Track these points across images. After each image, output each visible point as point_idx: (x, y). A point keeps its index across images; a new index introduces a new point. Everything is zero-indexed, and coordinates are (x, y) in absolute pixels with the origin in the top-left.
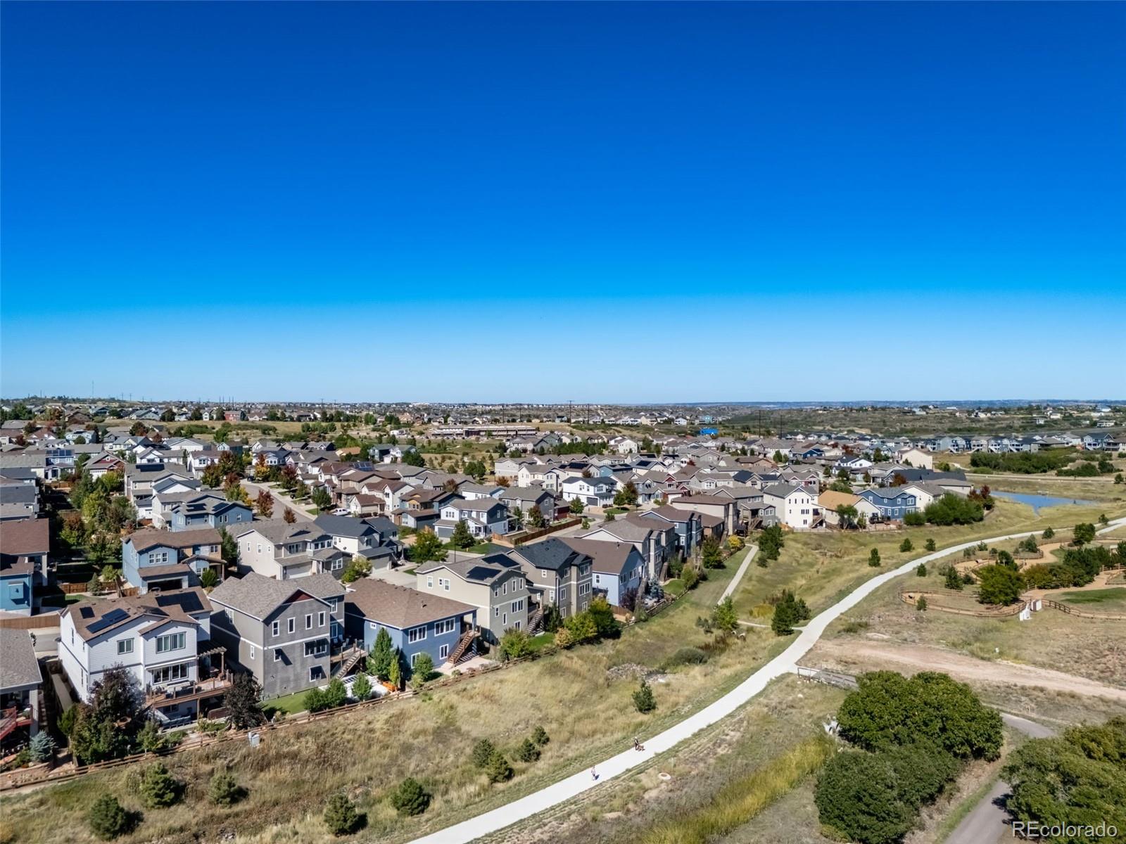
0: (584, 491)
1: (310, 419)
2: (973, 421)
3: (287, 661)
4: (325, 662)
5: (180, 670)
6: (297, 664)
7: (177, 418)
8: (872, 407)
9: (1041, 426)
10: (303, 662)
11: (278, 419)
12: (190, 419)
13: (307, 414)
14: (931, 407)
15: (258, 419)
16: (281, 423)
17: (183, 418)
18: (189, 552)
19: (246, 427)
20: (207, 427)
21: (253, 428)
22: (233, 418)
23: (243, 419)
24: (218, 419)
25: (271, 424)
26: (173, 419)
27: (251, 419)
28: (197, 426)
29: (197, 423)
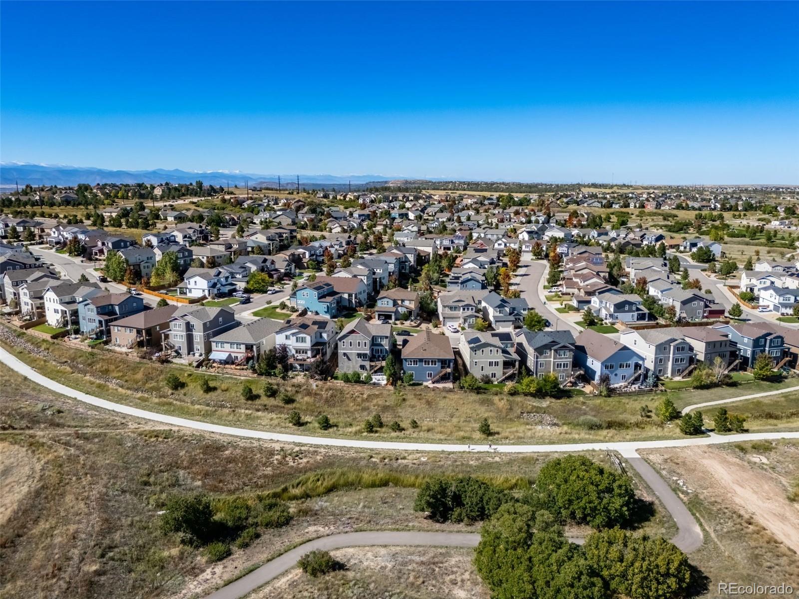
0: (772, 299)
1: (711, 209)
3: (349, 359)
4: (367, 364)
5: (305, 352)
6: (354, 361)
7: (614, 206)
10: (357, 361)
11: (683, 208)
12: (622, 207)
15: (667, 208)
16: (684, 211)
17: (617, 206)
18: (400, 302)
19: (655, 214)
20: (628, 213)
21: (660, 214)
22: (650, 207)
23: (656, 208)
24: (639, 207)
25: (675, 212)
26: (611, 206)
27: (662, 208)
28: (622, 212)
29: (624, 210)
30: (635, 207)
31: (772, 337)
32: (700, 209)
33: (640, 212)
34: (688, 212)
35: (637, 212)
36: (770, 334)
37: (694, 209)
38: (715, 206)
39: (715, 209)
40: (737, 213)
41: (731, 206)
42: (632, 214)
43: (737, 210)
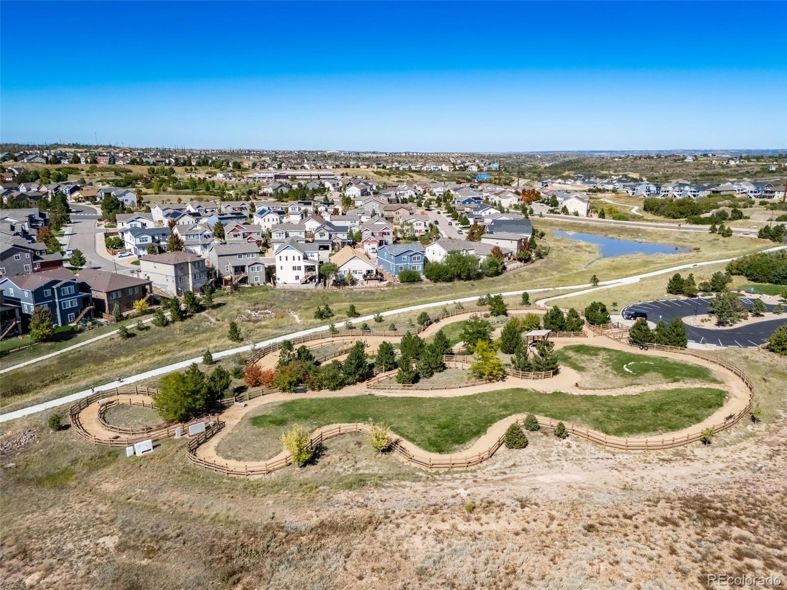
0: (132, 241)
1: (166, 164)
2: (723, 167)
7: (62, 161)
8: (657, 156)
9: (773, 172)
11: (138, 163)
12: (71, 163)
13: (164, 159)
14: (710, 155)
15: (122, 163)
16: (139, 167)
17: (66, 162)
19: (107, 170)
20: (78, 169)
21: (112, 170)
22: (103, 162)
23: (109, 163)
24: (91, 163)
25: (130, 167)
26: (60, 162)
27: (117, 163)
28: (70, 168)
29: (74, 166)
30: (87, 162)
31: (59, 285)
32: (154, 164)
33: (91, 168)
34: (143, 167)
35: (87, 167)
36: (56, 282)
37: (148, 163)
38: (170, 161)
39: (169, 164)
40: (189, 168)
41: (185, 161)
42: (83, 170)
43: (191, 165)
